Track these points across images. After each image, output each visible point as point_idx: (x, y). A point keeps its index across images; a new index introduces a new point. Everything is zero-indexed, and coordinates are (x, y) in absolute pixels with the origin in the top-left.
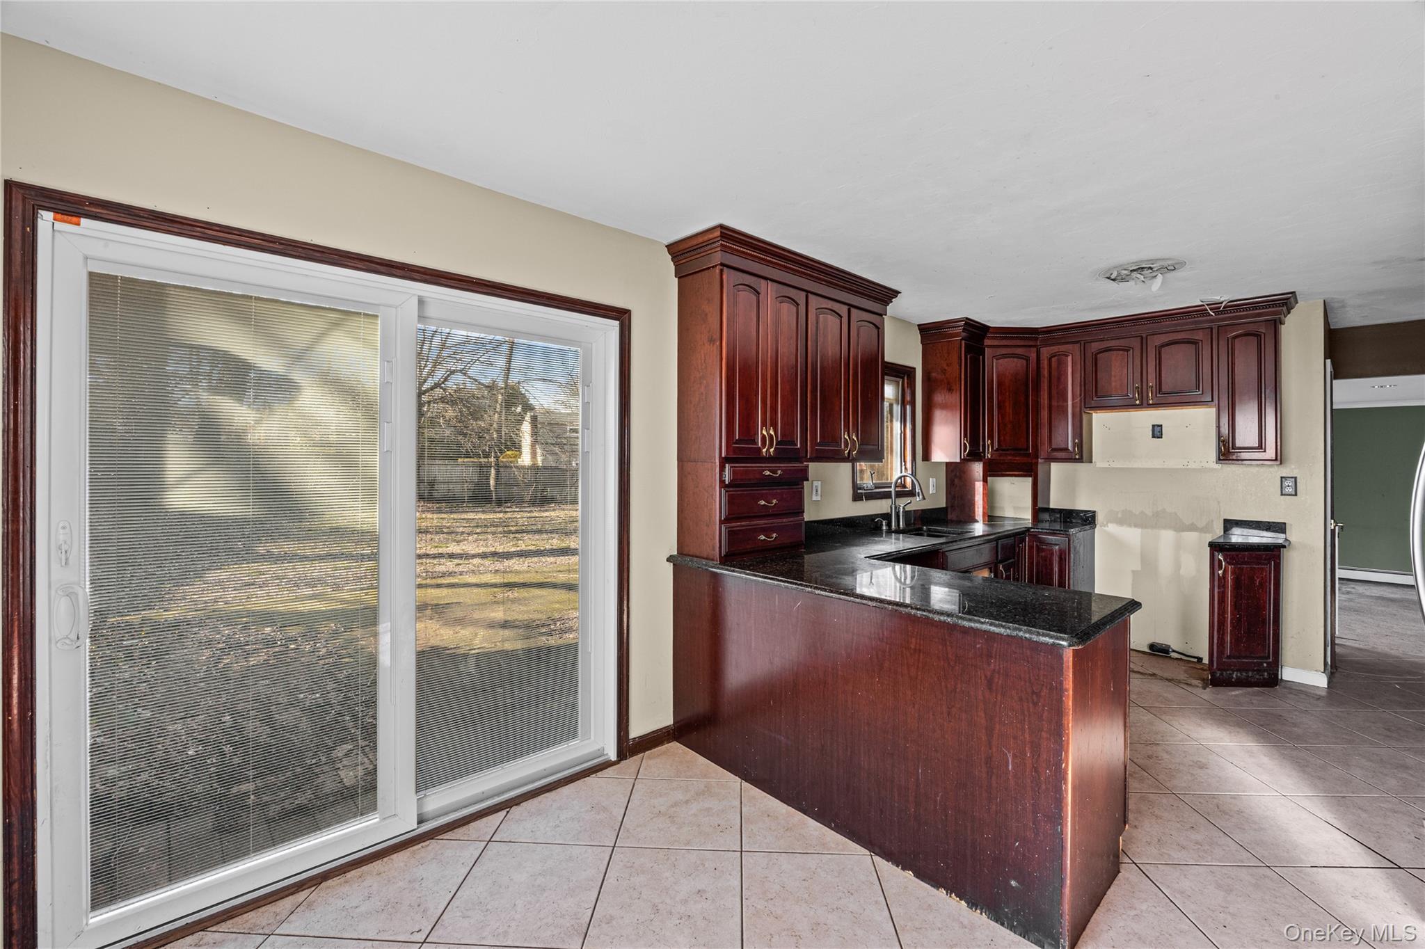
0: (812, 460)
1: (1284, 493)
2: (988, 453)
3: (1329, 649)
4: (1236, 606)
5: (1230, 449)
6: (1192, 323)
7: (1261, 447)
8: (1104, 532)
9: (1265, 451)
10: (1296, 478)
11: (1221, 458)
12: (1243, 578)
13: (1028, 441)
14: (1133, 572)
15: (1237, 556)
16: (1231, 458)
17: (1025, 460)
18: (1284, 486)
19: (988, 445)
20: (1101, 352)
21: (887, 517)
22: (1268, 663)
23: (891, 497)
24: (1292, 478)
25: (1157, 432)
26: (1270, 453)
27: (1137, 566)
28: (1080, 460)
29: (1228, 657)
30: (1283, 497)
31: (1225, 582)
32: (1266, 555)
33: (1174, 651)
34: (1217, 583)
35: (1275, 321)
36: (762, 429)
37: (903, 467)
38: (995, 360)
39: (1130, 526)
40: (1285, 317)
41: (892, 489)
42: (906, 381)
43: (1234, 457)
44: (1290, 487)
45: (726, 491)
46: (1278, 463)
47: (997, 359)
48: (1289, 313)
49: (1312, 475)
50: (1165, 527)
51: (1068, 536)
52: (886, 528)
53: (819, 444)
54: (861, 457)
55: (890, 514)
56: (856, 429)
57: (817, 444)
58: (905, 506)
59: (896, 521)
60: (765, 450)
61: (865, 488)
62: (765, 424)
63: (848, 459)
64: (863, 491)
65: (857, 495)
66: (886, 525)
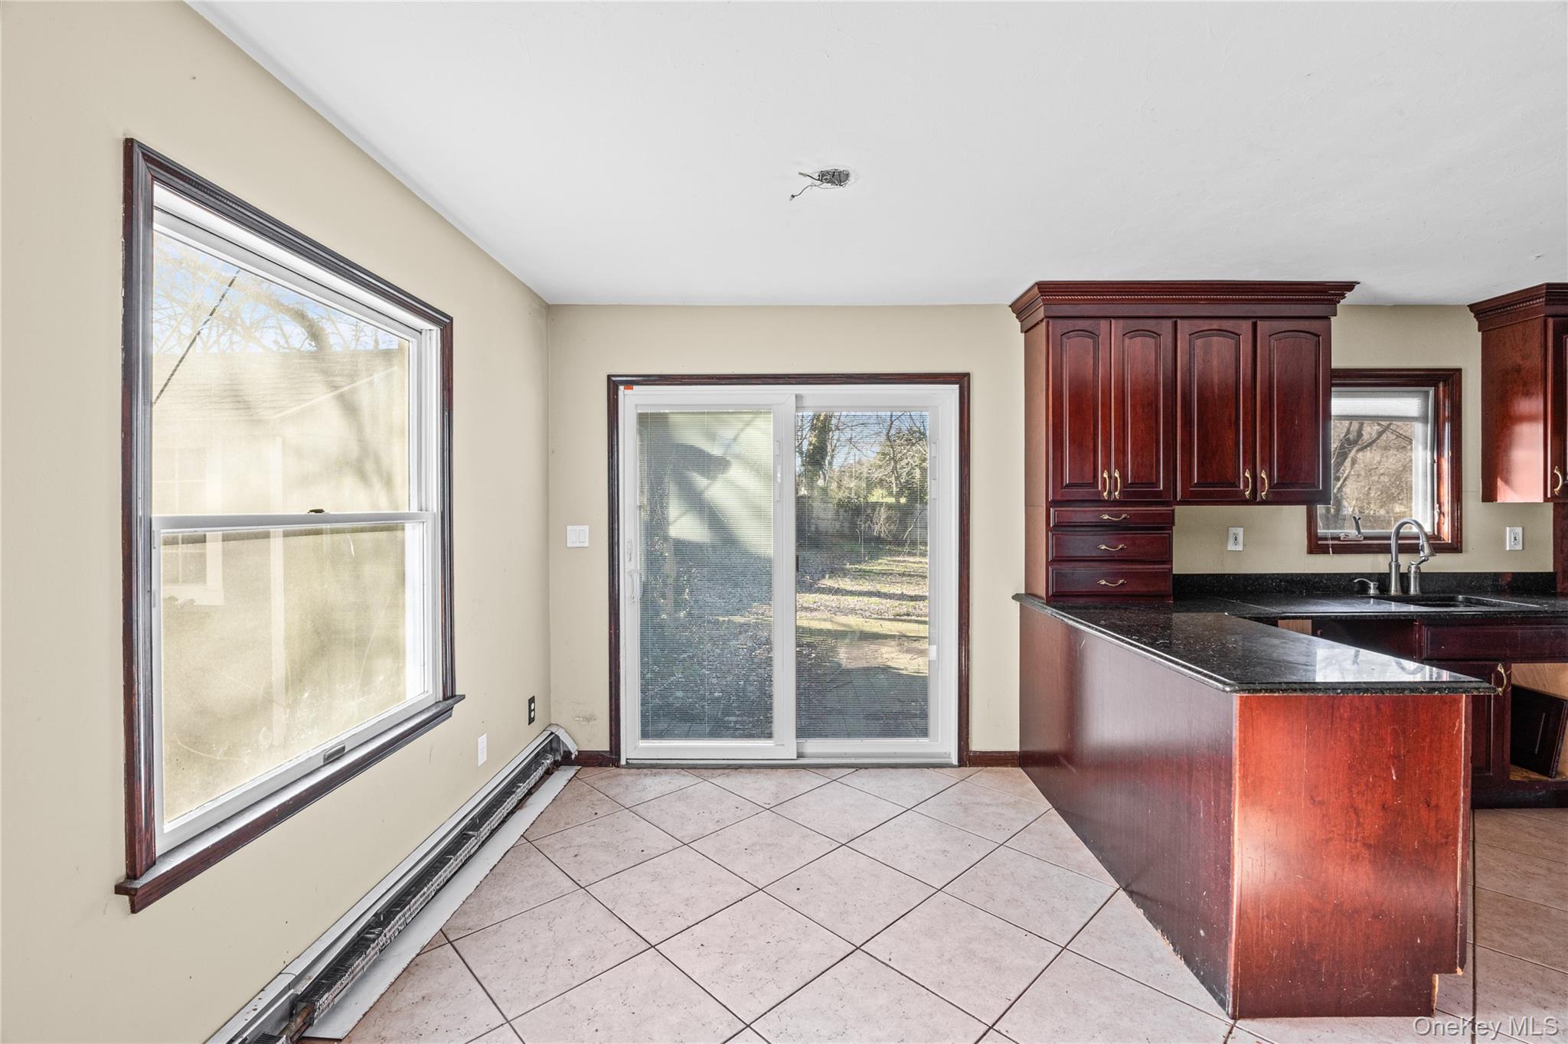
0: (1183, 503)
21: (1383, 580)
23: (1390, 552)
36: (1102, 473)
37: (1437, 511)
41: (1393, 542)
42: (1442, 389)
45: (1054, 534)
52: (1378, 593)
53: (1196, 485)
54: (1278, 498)
55: (1388, 575)
56: (1268, 465)
57: (1192, 484)
58: (1420, 563)
59: (1398, 584)
60: (1105, 494)
61: (1342, 539)
62: (1107, 467)
63: (1253, 501)
64: (1330, 542)
65: (1316, 546)
66: (1377, 588)
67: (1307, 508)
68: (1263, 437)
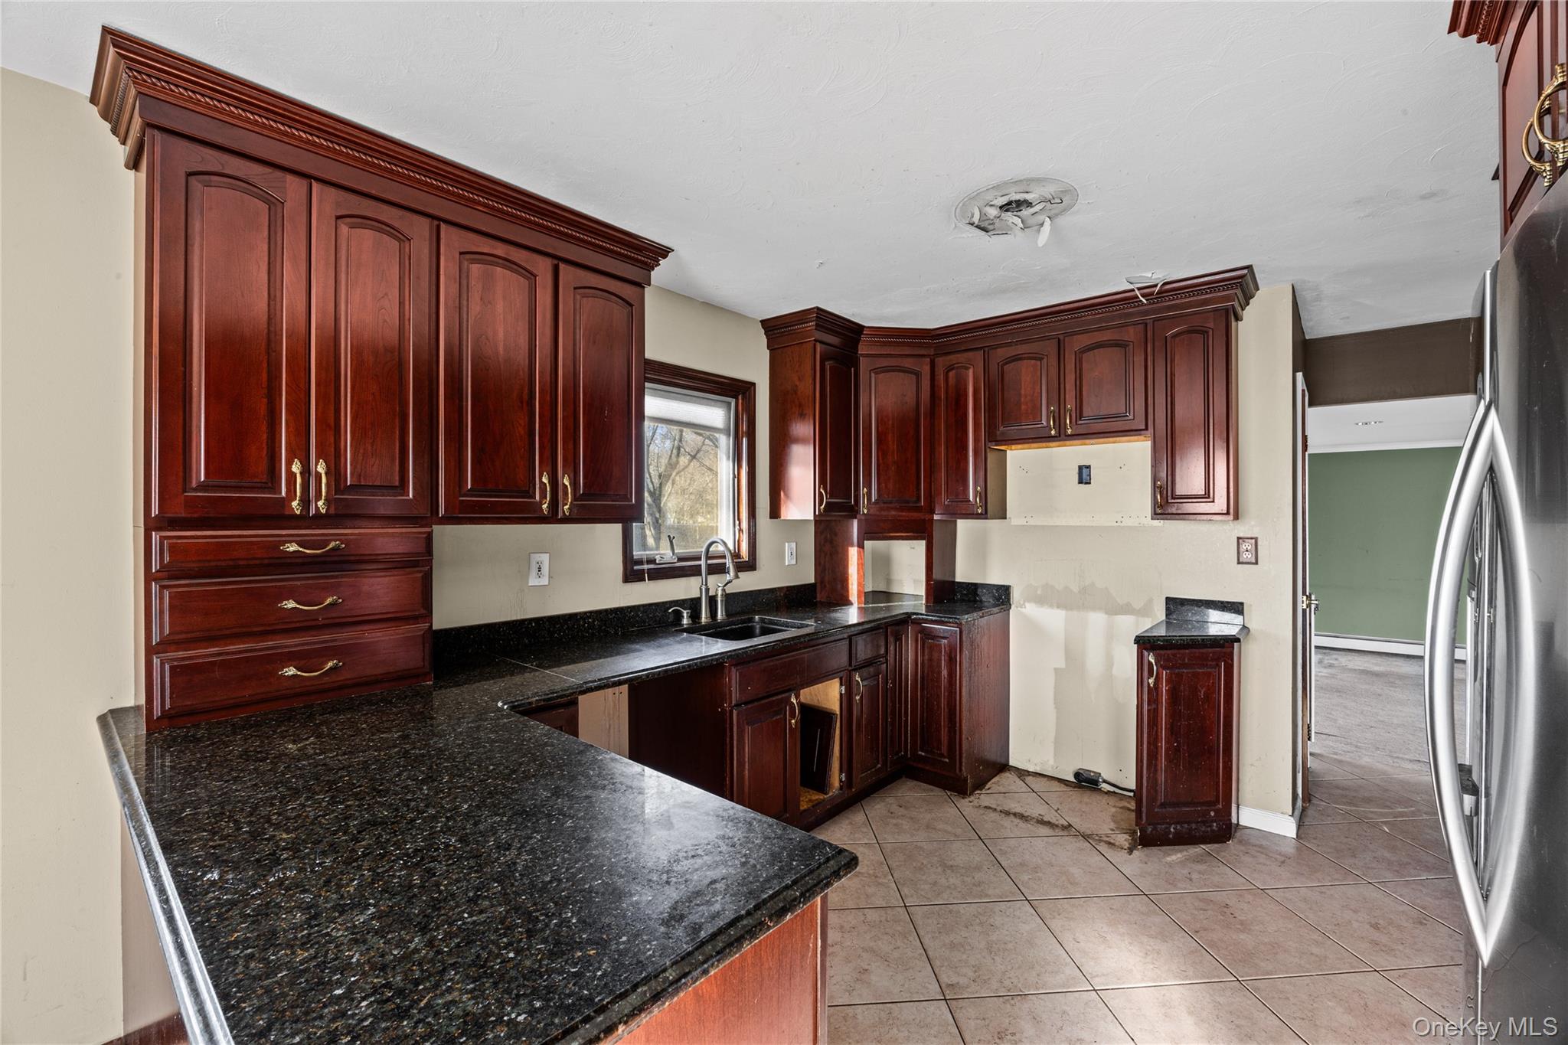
0: (450, 519)
1: (1241, 560)
2: (864, 507)
3: (1300, 776)
4: (1172, 730)
5: (1169, 498)
6: (1120, 317)
7: (1207, 496)
8: (1023, 613)
9: (1213, 502)
10: (1256, 539)
11: (1159, 511)
12: (1182, 688)
13: (919, 490)
14: (1056, 669)
15: (1175, 655)
16: (1170, 511)
17: (915, 515)
18: (1241, 550)
19: (864, 495)
20: (1007, 363)
21: (693, 605)
22: (1217, 812)
23: (700, 574)
24: (1252, 538)
25: (1084, 475)
26: (1220, 504)
27: (1061, 664)
28: (984, 516)
29: (1163, 805)
30: (1240, 565)
31: (1157, 694)
32: (1214, 653)
33: (1105, 781)
34: (1148, 697)
35: (1226, 311)
36: (289, 464)
37: (737, 528)
38: (873, 375)
39: (1051, 606)
40: (1243, 310)
41: (703, 563)
42: (740, 401)
43: (1174, 510)
44: (1248, 553)
45: (162, 587)
46: (1231, 517)
47: (876, 373)
48: (1248, 304)
49: (1276, 535)
50: (1094, 608)
51: (960, 625)
52: (691, 622)
53: (470, 493)
54: (585, 514)
55: (699, 599)
56: (572, 468)
57: (464, 491)
58: (725, 586)
59: (708, 610)
60: (295, 504)
61: (657, 562)
62: (299, 450)
63: (553, 518)
64: (646, 567)
65: (633, 572)
66: (690, 617)
67: (623, 526)
68: (565, 428)
